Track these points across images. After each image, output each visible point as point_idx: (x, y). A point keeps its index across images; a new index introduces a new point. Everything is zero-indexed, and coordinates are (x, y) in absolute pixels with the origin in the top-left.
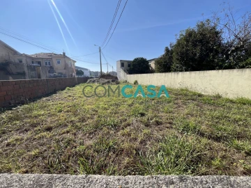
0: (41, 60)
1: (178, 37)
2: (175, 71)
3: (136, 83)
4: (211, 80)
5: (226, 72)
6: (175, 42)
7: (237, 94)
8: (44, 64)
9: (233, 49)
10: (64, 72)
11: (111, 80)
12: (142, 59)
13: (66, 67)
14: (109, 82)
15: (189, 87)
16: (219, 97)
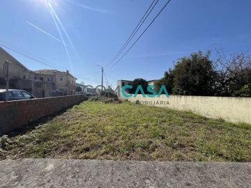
0: (43, 77)
1: (176, 64)
2: (176, 94)
3: (138, 102)
4: (213, 105)
5: (225, 99)
6: (173, 68)
7: (238, 119)
8: (46, 80)
9: (228, 79)
10: (64, 88)
11: (113, 99)
12: (142, 80)
13: (68, 84)
14: (111, 101)
15: (193, 110)
16: (222, 121)
